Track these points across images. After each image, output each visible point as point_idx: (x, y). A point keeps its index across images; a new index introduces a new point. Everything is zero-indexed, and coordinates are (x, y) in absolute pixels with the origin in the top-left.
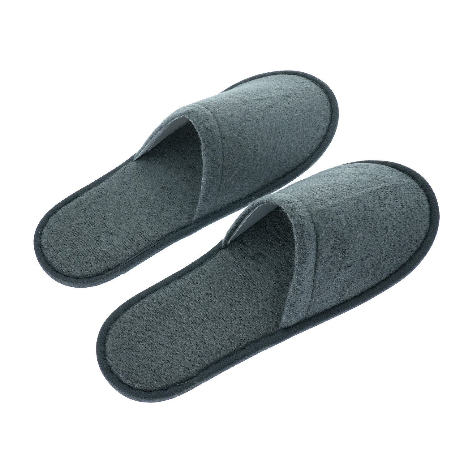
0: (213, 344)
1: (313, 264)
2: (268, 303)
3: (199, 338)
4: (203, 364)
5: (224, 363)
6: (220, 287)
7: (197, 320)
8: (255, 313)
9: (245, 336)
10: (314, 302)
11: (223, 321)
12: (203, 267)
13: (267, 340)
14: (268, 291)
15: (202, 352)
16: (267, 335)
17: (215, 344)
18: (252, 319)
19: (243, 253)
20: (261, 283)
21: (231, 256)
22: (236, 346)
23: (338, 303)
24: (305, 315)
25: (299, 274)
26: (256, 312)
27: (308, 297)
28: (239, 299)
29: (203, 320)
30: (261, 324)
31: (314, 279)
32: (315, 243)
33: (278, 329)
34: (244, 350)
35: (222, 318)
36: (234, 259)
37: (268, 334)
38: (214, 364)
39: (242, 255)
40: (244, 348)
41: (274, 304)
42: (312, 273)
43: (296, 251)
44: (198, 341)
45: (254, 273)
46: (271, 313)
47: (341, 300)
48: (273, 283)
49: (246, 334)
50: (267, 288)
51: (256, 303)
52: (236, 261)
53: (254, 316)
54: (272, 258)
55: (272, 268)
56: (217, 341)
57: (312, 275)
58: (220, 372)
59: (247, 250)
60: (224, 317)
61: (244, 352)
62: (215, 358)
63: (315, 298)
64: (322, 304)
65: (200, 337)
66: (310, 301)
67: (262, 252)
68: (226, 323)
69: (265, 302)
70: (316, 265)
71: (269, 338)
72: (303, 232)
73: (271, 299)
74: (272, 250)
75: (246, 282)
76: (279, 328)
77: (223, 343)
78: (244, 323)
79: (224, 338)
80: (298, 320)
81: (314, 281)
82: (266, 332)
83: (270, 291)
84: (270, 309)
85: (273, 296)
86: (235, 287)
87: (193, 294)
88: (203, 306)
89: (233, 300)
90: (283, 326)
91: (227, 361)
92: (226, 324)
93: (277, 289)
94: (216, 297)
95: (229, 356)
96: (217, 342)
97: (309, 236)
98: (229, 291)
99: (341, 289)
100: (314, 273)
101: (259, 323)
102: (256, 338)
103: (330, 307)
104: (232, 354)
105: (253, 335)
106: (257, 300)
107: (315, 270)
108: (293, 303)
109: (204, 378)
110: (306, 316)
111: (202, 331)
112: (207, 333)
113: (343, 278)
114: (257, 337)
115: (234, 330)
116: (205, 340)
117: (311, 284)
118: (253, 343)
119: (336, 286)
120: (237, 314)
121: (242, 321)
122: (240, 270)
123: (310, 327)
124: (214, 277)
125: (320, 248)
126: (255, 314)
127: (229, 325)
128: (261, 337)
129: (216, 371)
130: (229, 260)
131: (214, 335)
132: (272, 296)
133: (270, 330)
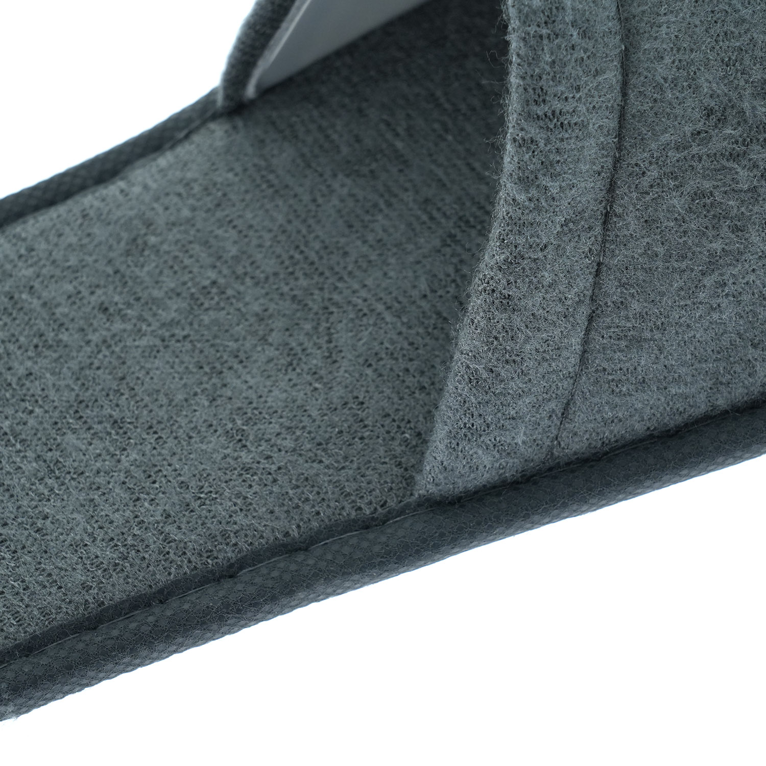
0: (78, 537)
1: (598, 184)
2: (380, 375)
3: (19, 507)
4: (12, 630)
5: (115, 633)
6: (172, 285)
7: (32, 422)
8: (309, 416)
9: (240, 518)
10: (597, 382)
11: (152, 439)
12: (112, 190)
13: (346, 550)
14: (395, 320)
15: (21, 570)
16: (350, 526)
17: (87, 540)
18: (289, 443)
19: (310, 139)
20: (369, 282)
21: (250, 150)
22: (190, 561)
23: (722, 402)
24: (548, 443)
25: (517, 225)
26: (315, 413)
27: (565, 353)
28: (248, 345)
29: (59, 425)
30: (327, 467)
31: (599, 264)
32: (612, 76)
33: (407, 500)
34: (227, 584)
35: (151, 427)
36: (263, 163)
37: (355, 521)
38: (67, 635)
39: (306, 150)
40: (231, 572)
41: (410, 381)
42: (590, 228)
43: (514, 104)
44: (9, 521)
45: (343, 236)
46: (388, 421)
47: (738, 393)
48: (423, 286)
49: (247, 508)
50: (389, 308)
51: (323, 372)
52: (271, 177)
53: (304, 428)
54: (440, 173)
55: (432, 218)
56: (101, 528)
57: (587, 243)
58: (91, 674)
59: (330, 132)
60: (159, 422)
61: (221, 594)
62: (77, 608)
63: (599, 361)
64: (639, 400)
65: (25, 503)
66: (576, 377)
67: (399, 145)
68: (164, 452)
69: (369, 371)
70: (612, 187)
71: (354, 541)
72: (554, 10)
73: (397, 359)
74: (450, 138)
75: (299, 274)
76: (412, 494)
77: (130, 541)
78: (245, 457)
79: (136, 517)
80: (511, 466)
81: (598, 273)
82: (348, 506)
83: (403, 323)
84: (385, 403)
85: (411, 344)
86: (242, 288)
87: (36, 303)
88: (74, 365)
89: (221, 348)
90: (433, 489)
91: (133, 625)
92: (160, 454)
93: (439, 314)
94: (140, 330)
95: (150, 605)
96: (99, 534)
97: (584, 35)
98: (206, 305)
99: (740, 335)
100: (598, 229)
101: (321, 462)
102: (295, 533)
103: (679, 419)
104: (163, 595)
105: (283, 516)
106: (331, 358)
107: (607, 215)
108: (485, 375)
109: (5, 696)
110: (551, 448)
111: (40, 475)
112: (63, 488)
113: (752, 277)
114: (298, 527)
115: (193, 484)
116: (46, 517)
117: (584, 283)
118: (274, 555)
119: (715, 316)
120: (224, 414)
121: (240, 445)
122: (281, 219)
123: (565, 506)
124: (152, 240)
125: (636, 104)
126: (306, 421)
127: (174, 460)
128: (319, 532)
129: (69, 668)
130: (239, 169)
131: (92, 500)
132: (406, 345)
133: (370, 503)
